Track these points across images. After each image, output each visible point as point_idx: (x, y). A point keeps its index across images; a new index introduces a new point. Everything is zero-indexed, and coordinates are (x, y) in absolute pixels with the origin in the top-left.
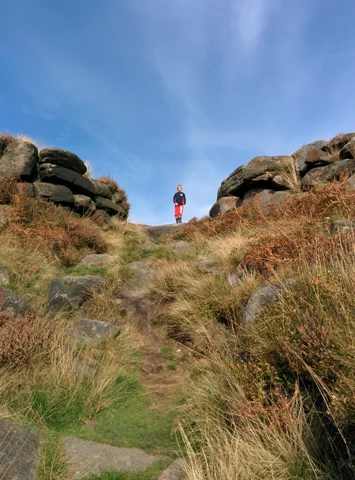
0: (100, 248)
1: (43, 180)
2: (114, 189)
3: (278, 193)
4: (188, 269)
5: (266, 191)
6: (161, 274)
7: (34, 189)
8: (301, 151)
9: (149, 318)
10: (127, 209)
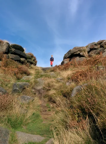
0: (28, 74)
1: (11, 54)
2: (32, 56)
3: (81, 58)
4: (54, 81)
5: (78, 57)
6: (46, 82)
7: (8, 56)
8: (88, 45)
9: (43, 95)
10: (36, 62)
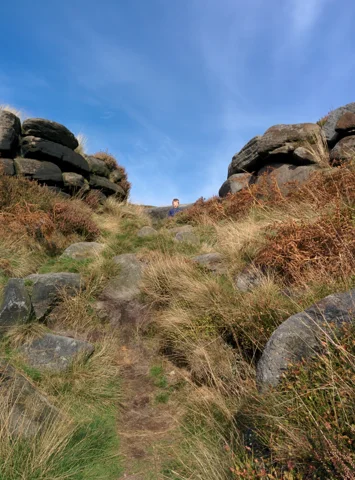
4: (185, 266)
5: (286, 167)
8: (329, 117)
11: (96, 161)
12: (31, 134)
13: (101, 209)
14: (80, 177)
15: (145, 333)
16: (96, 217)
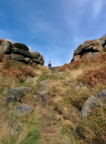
2: (39, 55)
7: (10, 56)
11: (34, 54)
12: (15, 47)
13: (36, 68)
14: (30, 59)
15: (49, 104)
16: (35, 70)
